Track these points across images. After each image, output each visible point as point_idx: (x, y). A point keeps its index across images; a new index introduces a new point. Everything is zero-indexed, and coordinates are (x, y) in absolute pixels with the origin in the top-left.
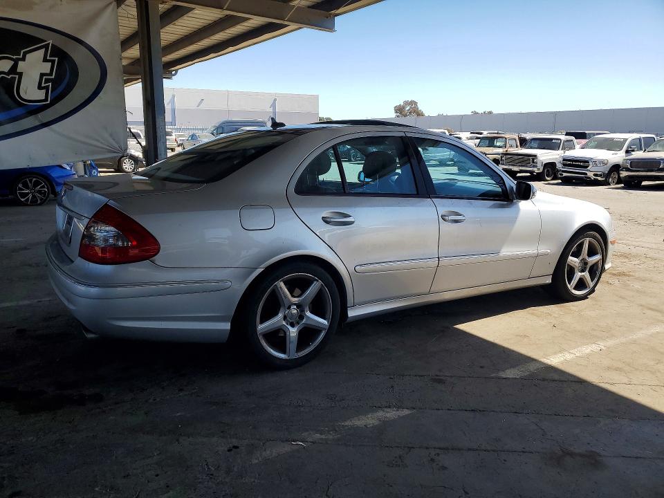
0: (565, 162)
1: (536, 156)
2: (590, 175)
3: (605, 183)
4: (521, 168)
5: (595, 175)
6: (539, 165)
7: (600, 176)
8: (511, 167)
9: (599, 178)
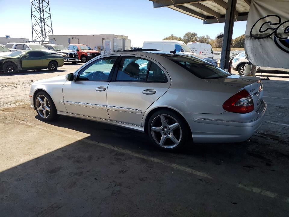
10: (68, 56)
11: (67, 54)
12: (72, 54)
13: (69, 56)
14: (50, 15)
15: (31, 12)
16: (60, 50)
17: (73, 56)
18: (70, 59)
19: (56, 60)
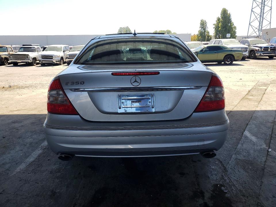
0: (42, 57)
1: (28, 55)
2: (54, 61)
3: (60, 64)
4: (22, 61)
5: (56, 61)
6: (31, 59)
7: (58, 61)
8: (16, 61)
9: (58, 63)
10: (262, 50)
11: (261, 47)
12: (268, 48)
13: (264, 50)
14: (271, 8)
15: (252, 8)
16: (256, 44)
17: (269, 50)
18: (263, 54)
19: (233, 55)
